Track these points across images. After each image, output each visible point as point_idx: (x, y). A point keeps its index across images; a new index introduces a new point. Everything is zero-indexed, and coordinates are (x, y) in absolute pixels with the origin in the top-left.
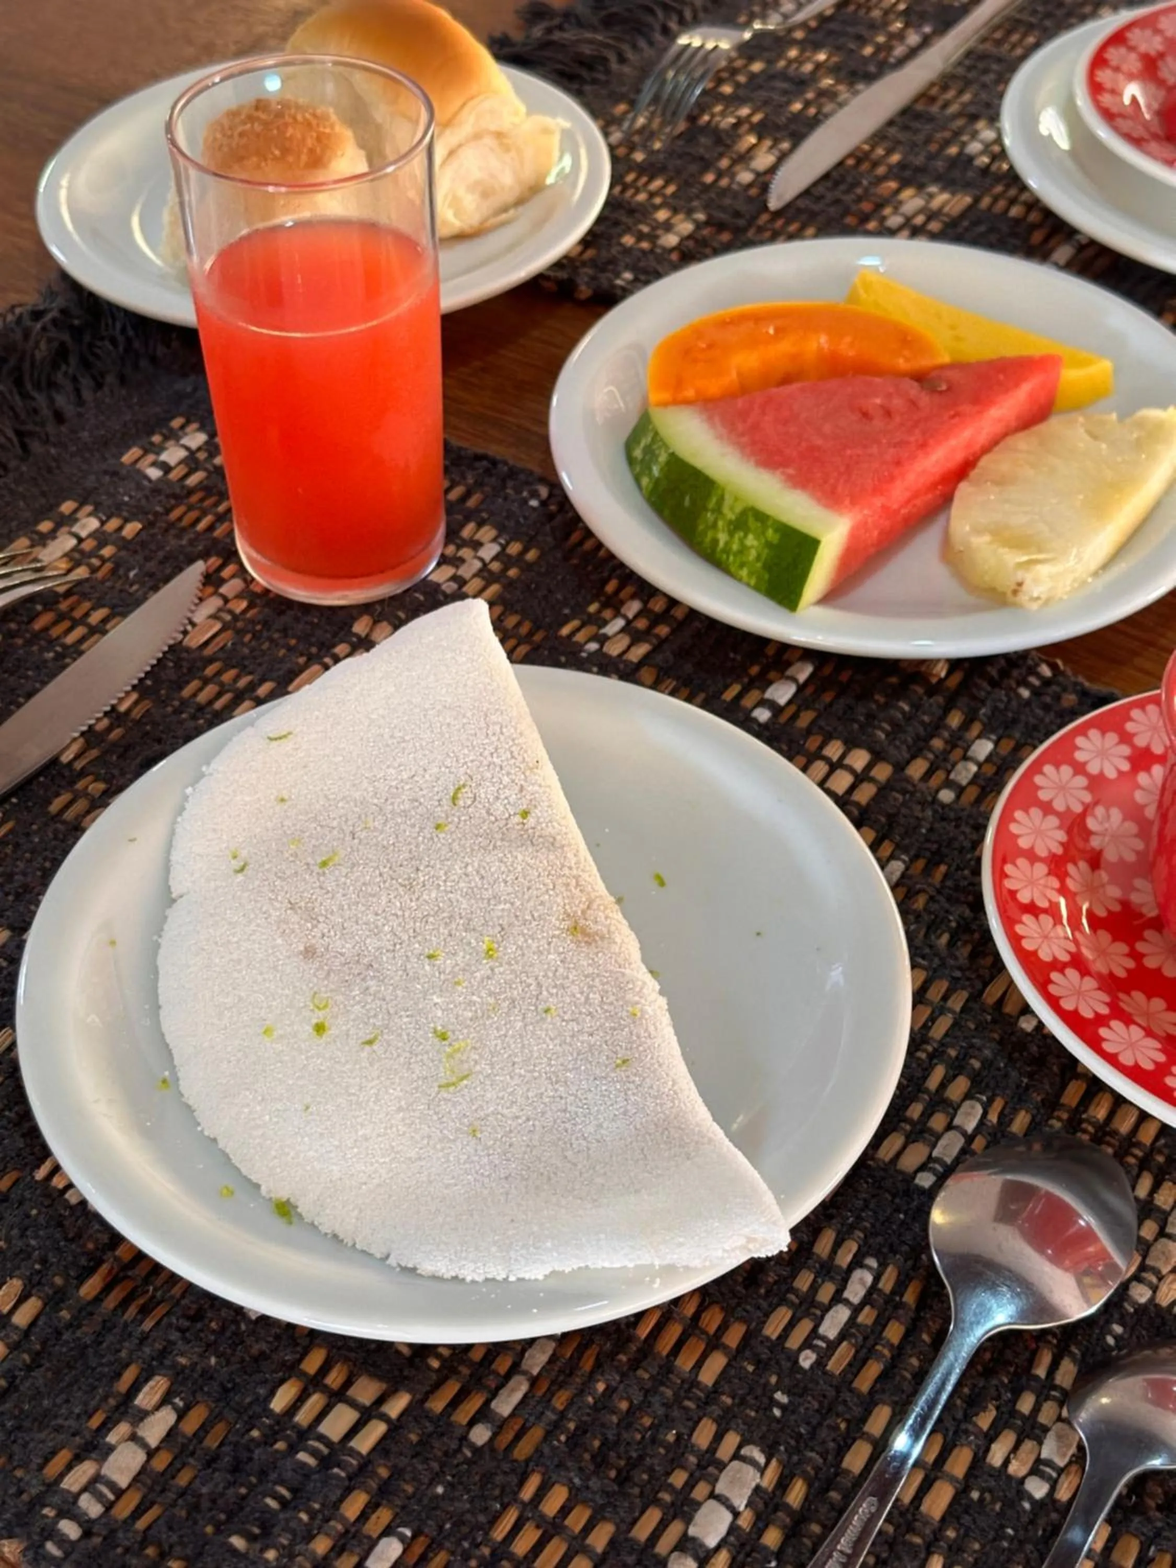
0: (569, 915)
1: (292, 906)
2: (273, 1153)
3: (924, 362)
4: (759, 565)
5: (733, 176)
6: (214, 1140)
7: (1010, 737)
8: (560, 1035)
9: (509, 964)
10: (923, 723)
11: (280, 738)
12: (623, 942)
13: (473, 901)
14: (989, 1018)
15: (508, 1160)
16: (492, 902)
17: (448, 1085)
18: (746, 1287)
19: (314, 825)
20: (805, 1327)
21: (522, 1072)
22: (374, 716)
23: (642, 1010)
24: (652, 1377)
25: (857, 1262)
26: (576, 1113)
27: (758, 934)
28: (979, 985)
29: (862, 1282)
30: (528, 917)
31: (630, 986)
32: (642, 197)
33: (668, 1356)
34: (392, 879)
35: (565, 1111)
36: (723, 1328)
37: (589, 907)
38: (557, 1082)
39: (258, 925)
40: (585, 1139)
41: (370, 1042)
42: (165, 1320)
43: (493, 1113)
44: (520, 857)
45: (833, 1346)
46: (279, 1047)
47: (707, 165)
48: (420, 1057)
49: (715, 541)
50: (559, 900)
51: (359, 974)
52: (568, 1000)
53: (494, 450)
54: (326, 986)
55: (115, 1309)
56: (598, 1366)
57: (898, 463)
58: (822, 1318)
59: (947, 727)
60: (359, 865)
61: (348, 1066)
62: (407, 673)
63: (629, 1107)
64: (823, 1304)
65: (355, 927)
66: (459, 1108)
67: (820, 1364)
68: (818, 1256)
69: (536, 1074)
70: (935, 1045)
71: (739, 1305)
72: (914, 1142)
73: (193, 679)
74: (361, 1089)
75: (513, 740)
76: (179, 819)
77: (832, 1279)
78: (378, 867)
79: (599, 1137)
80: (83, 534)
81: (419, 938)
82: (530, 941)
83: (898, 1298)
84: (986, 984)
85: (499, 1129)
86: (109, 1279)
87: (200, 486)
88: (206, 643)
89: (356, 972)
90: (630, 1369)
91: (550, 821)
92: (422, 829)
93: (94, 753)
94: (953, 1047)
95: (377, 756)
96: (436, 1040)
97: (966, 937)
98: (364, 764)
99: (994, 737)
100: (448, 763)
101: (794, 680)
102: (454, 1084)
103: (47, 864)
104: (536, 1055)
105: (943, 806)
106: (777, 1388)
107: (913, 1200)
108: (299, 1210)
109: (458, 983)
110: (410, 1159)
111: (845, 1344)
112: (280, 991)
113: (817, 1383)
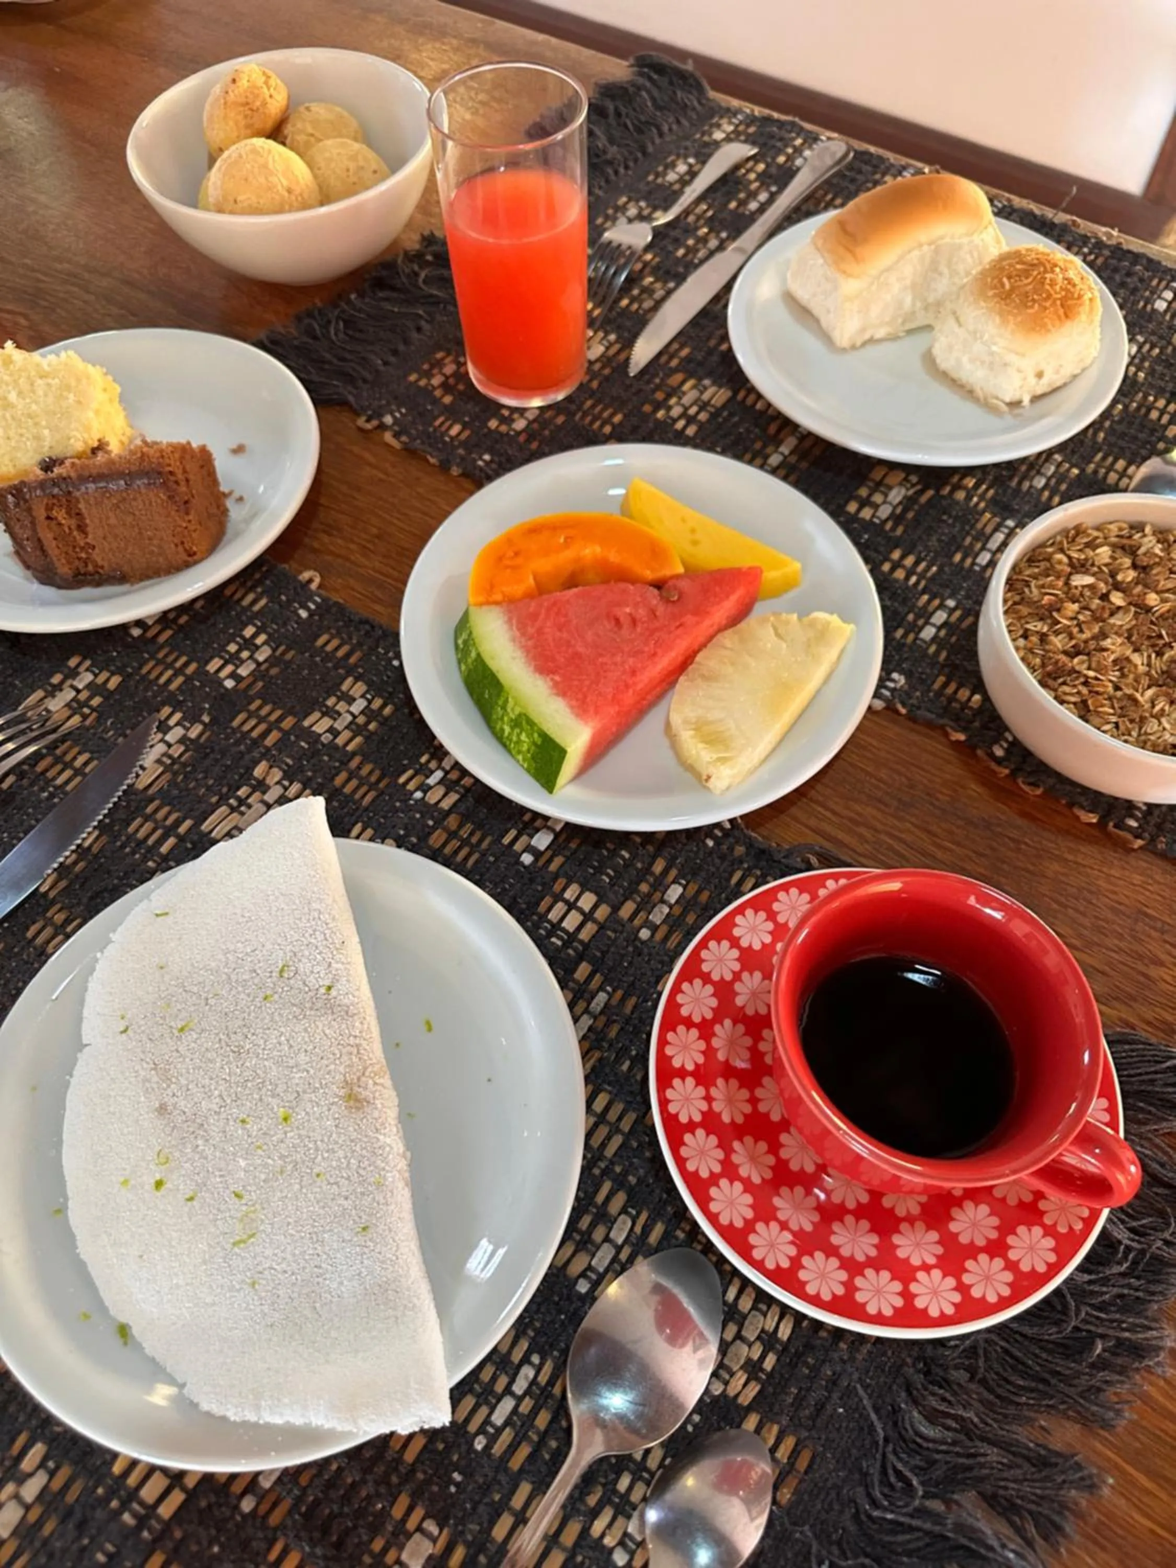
0: (347, 1083)
1: (155, 1067)
3: (664, 571)
4: (529, 756)
6: (84, 1264)
7: (694, 882)
8: (324, 1198)
9: (298, 1128)
10: (636, 869)
11: (163, 915)
12: (383, 1106)
13: (281, 1069)
14: (647, 1139)
15: (274, 1309)
16: (294, 1070)
17: (239, 1242)
19: (181, 990)
20: (482, 1414)
21: (293, 1231)
23: (384, 1177)
25: (525, 1360)
26: (327, 1270)
27: (489, 1081)
29: (526, 1377)
30: (318, 1085)
31: (381, 1151)
34: (227, 1045)
35: (319, 1267)
37: (363, 1075)
38: (316, 1242)
39: (130, 1083)
40: (330, 1293)
41: (191, 1199)
43: (268, 1268)
44: (321, 1027)
45: (499, 1431)
46: (131, 1197)
48: (223, 1215)
50: (342, 1068)
51: (193, 1133)
52: (334, 1163)
54: (170, 1142)
57: (634, 671)
58: (495, 1407)
59: (652, 874)
60: (206, 1031)
61: (173, 1220)
63: (363, 1270)
64: (497, 1394)
65: (195, 1089)
66: (245, 1263)
67: (488, 1447)
68: (500, 1353)
69: (303, 1234)
70: (607, 1163)
72: (580, 1251)
73: (137, 816)
74: (180, 1241)
76: (90, 978)
77: (507, 1373)
78: (218, 1034)
79: (339, 1293)
80: (80, 687)
81: (238, 1102)
82: (315, 1108)
83: (549, 1390)
85: (271, 1282)
88: (151, 784)
89: (192, 1130)
91: (351, 990)
92: (255, 998)
93: (63, 884)
94: (619, 1164)
95: (231, 932)
96: (237, 1200)
98: (221, 938)
99: (684, 882)
100: (279, 941)
101: (553, 830)
102: (244, 1241)
103: (20, 984)
104: (305, 1216)
105: (643, 942)
106: (456, 1467)
107: (572, 1304)
108: (132, 1334)
109: (259, 1147)
111: (507, 1429)
112: (138, 1144)
113: (484, 1466)
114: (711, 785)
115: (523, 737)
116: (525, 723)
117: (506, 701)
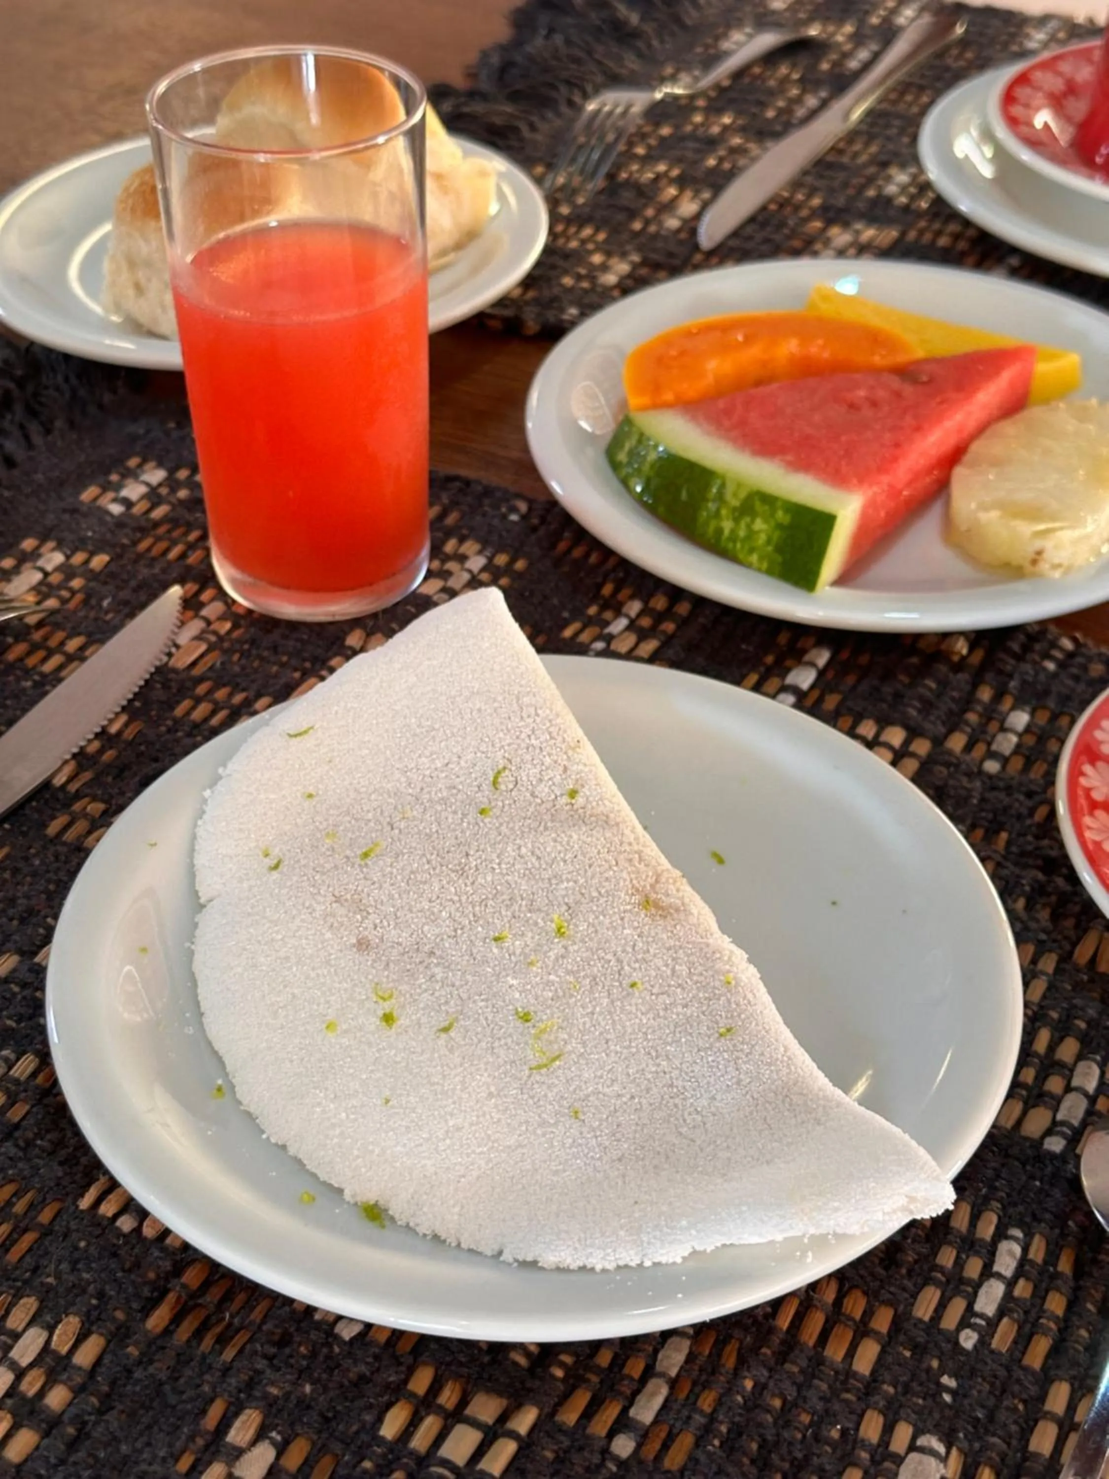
0: (637, 890)
1: (338, 900)
2: (356, 1152)
3: (901, 359)
4: (770, 548)
5: (660, 224)
6: (284, 1147)
7: (1044, 707)
8: (651, 1009)
9: (583, 941)
10: (953, 699)
11: (300, 734)
12: (699, 914)
13: (533, 882)
14: (1085, 978)
15: (619, 1140)
16: (554, 881)
17: (539, 1067)
18: (886, 1269)
19: (348, 818)
20: (957, 1307)
21: (618, 1048)
22: (398, 708)
23: (735, 978)
24: (802, 1371)
25: (1001, 1234)
26: (684, 1087)
27: (834, 903)
28: (1068, 947)
29: (1011, 1253)
30: (595, 894)
31: (718, 955)
32: (574, 244)
33: (815, 1347)
34: (442, 866)
35: (671, 1086)
36: (868, 1314)
37: (657, 881)
38: (657, 1057)
39: (303, 921)
40: (698, 1112)
41: (446, 1030)
42: (248, 1346)
43: (594, 1093)
44: (575, 837)
45: (993, 1324)
46: (345, 1041)
47: (633, 214)
48: (503, 1042)
49: (719, 531)
50: (625, 875)
51: (421, 963)
52: (653, 973)
53: (464, 472)
54: (388, 977)
55: (188, 1341)
56: (742, 1362)
57: (897, 445)
58: (975, 1294)
59: (979, 702)
60: (403, 854)
61: (426, 1056)
62: (427, 663)
63: (742, 1076)
64: (973, 1280)
65: (409, 915)
66: (555, 1090)
67: (983, 1342)
68: (959, 1231)
69: (634, 1050)
70: (1035, 1008)
71: (882, 1287)
72: (1034, 1106)
73: (184, 699)
74: (444, 1076)
75: (550, 721)
76: (200, 822)
77: (977, 1254)
78: (424, 855)
79: (713, 1109)
80: (49, 568)
81: (481, 922)
82: (601, 918)
83: (1051, 1269)
84: (1074, 945)
85: (603, 1109)
86: (179, 1307)
87: (165, 519)
88: (194, 664)
89: (418, 960)
90: (776, 1363)
91: (601, 799)
92: (464, 815)
93: (87, 776)
94: (1053, 1009)
95: (406, 747)
96: (518, 1023)
97: (1044, 900)
98: (393, 756)
99: (1028, 709)
100: (483, 748)
101: (813, 664)
102: (546, 1066)
103: (52, 887)
104: (629, 1030)
105: (990, 777)
106: (942, 1371)
107: (1046, 1166)
108: (391, 1212)
109: (531, 964)
110: (509, 1147)
111: (1005, 1320)
112: (337, 985)
113: (986, 1363)
114: (1044, 566)
115: (759, 525)
116: (758, 505)
117: (723, 486)
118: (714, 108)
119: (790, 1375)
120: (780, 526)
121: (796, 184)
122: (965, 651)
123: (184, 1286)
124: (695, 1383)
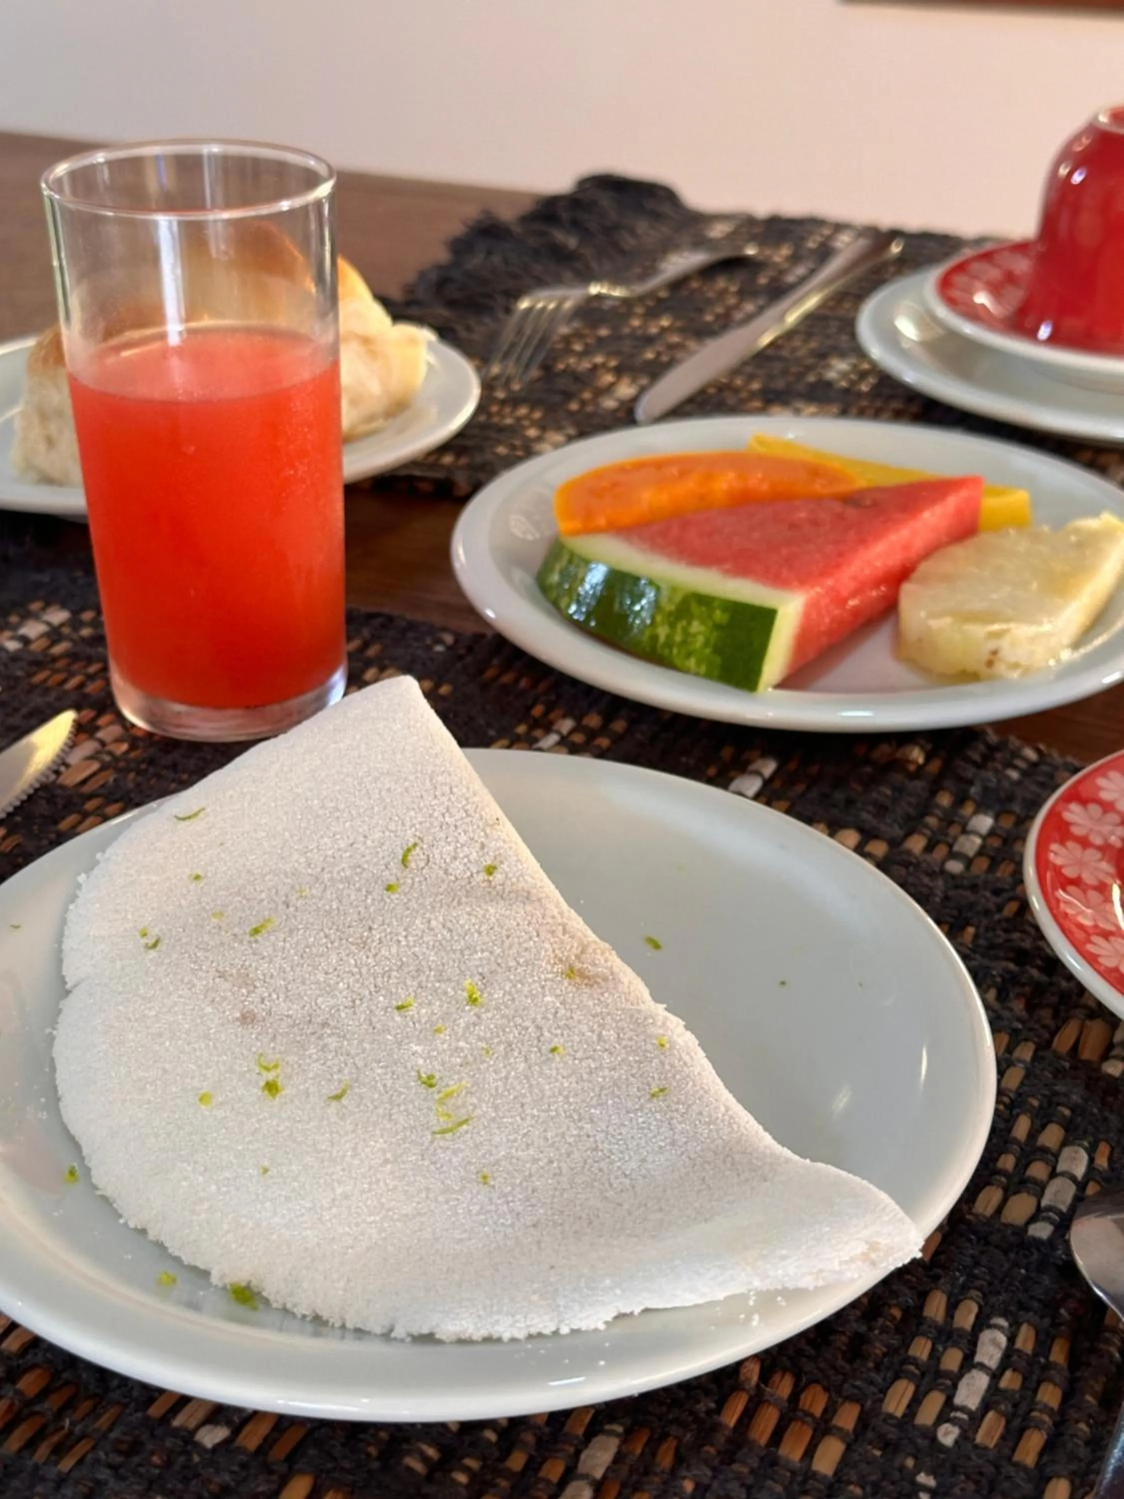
0: (561, 960)
1: (222, 975)
2: (225, 1226)
3: (842, 488)
4: (708, 651)
5: (597, 405)
6: (143, 1232)
7: (1010, 812)
8: (574, 1072)
9: (497, 1008)
10: (910, 804)
11: (189, 818)
12: (630, 982)
13: (443, 954)
14: (1067, 1065)
15: (533, 1206)
16: (467, 952)
17: (443, 1132)
18: (850, 1361)
19: (239, 898)
20: (934, 1403)
21: (535, 1112)
22: (299, 790)
23: (669, 1042)
24: (752, 1471)
25: (982, 1323)
26: (610, 1151)
27: (783, 983)
28: (1046, 1035)
29: (995, 1343)
30: (512, 964)
31: (651, 1021)
32: (509, 421)
33: (768, 1445)
34: (341, 939)
35: (596, 1149)
36: (830, 1410)
37: (582, 952)
38: (580, 1120)
39: (180, 996)
40: (626, 1176)
41: (338, 1097)
42: (89, 1456)
43: (505, 1157)
44: (492, 911)
45: (976, 1418)
46: (220, 1113)
47: (568, 396)
48: (402, 1108)
49: (654, 638)
50: (547, 945)
51: (313, 1033)
52: (577, 1038)
53: (386, 610)
54: (274, 1048)
55: (20, 1451)
56: (680, 1460)
57: (840, 555)
58: (955, 1387)
59: (938, 806)
60: (298, 930)
61: (312, 1124)
62: (333, 746)
63: (676, 1137)
64: (952, 1372)
65: (302, 988)
66: (461, 1155)
67: (966, 1437)
68: (934, 1321)
69: (553, 1113)
70: (1012, 1095)
71: (845, 1381)
72: (1015, 1193)
73: (71, 812)
74: (332, 1144)
75: (467, 799)
76: (72, 907)
77: (956, 1345)
78: (322, 930)
79: (644, 1171)
81: (383, 992)
82: (519, 986)
83: (1042, 1360)
84: (1053, 1034)
85: (516, 1175)
86: (10, 1416)
87: (67, 655)
88: (84, 782)
89: (309, 1032)
90: (722, 1462)
91: (522, 875)
92: (369, 892)
94: (1033, 1096)
95: (306, 828)
96: (422, 1090)
97: (1018, 990)
98: (291, 837)
99: (991, 813)
101: (758, 773)
102: (451, 1130)
104: (548, 1093)
105: (953, 877)
106: (917, 1470)
107: (1032, 1254)
108: (265, 1294)
109: (438, 1031)
110: (407, 1215)
111: (991, 1415)
112: (216, 1058)
113: (970, 1459)
114: (1000, 668)
115: (696, 627)
116: (695, 608)
117: (658, 593)
118: (652, 314)
119: (739, 1477)
120: (718, 627)
121: (735, 372)
122: (921, 760)
123: (19, 1393)
124: (624, 1485)
